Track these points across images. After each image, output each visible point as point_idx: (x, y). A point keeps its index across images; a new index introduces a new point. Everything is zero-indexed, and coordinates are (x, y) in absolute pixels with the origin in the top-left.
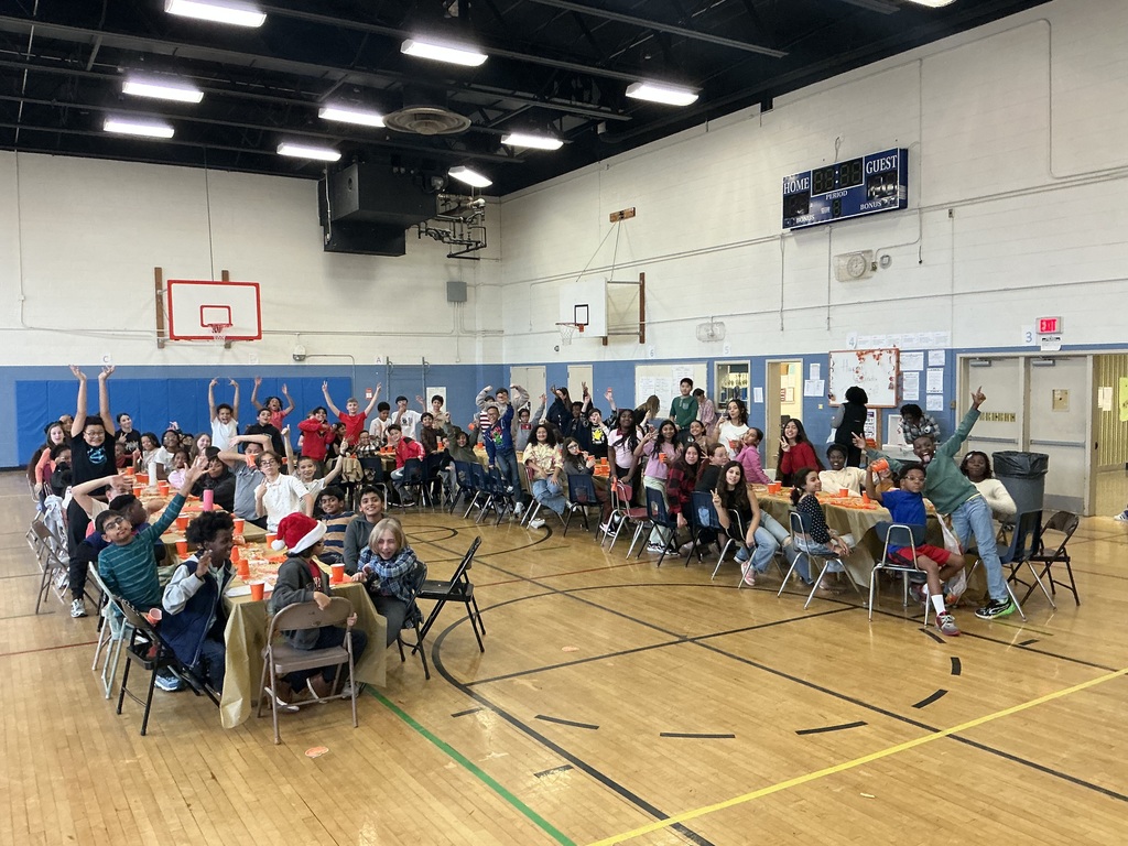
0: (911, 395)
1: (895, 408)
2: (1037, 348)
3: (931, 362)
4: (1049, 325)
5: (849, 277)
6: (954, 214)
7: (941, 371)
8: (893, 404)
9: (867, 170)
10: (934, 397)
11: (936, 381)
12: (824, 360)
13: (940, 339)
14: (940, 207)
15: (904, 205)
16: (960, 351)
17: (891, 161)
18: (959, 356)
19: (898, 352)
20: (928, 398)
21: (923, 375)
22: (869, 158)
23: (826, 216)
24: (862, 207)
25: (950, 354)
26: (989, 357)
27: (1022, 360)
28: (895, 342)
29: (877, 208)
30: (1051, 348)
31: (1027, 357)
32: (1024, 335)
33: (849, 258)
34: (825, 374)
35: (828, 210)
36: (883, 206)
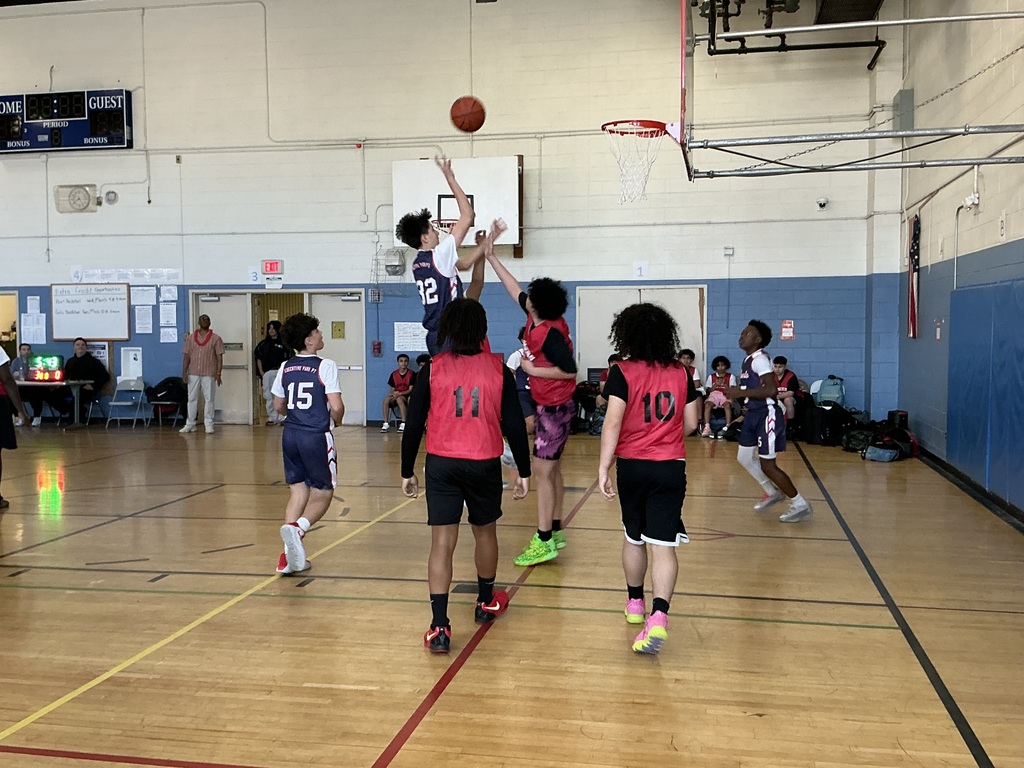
0: (144, 326)
1: (127, 340)
2: (263, 287)
3: (165, 295)
4: (272, 267)
5: (70, 209)
6: (182, 160)
7: (174, 305)
8: (126, 337)
9: (89, 104)
10: (166, 329)
11: (169, 314)
12: (45, 294)
13: (172, 275)
14: (167, 152)
15: (130, 145)
16: (192, 287)
17: (117, 101)
18: (191, 291)
19: (129, 286)
20: (162, 330)
21: (156, 309)
22: (90, 94)
23: (43, 144)
24: (86, 141)
25: (183, 290)
26: (219, 293)
27: (249, 296)
28: (125, 276)
29: (103, 144)
30: (274, 286)
31: (253, 294)
32: (250, 274)
33: (70, 190)
34: (46, 307)
35: (46, 138)
36: (109, 143)
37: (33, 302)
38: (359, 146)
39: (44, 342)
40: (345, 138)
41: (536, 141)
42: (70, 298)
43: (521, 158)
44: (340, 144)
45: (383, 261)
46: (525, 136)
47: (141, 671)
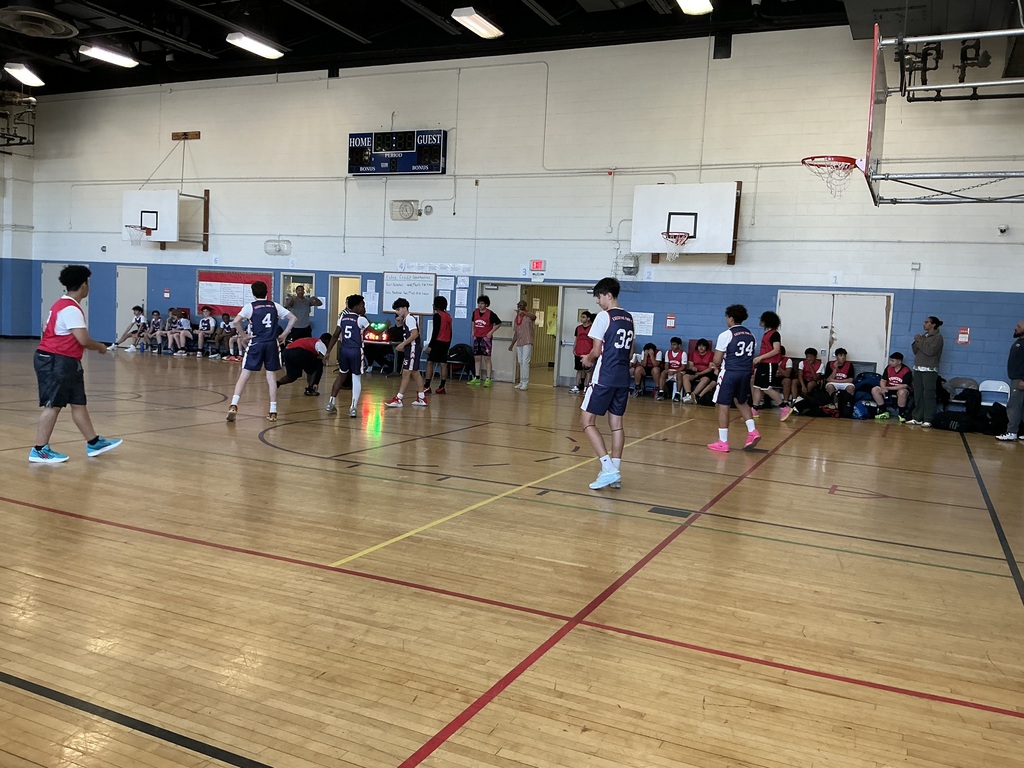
2: (530, 280)
3: (461, 284)
4: (538, 265)
5: (400, 217)
6: (480, 183)
7: (466, 291)
9: (418, 141)
10: (459, 309)
11: (462, 298)
12: (379, 278)
13: (465, 269)
14: (469, 177)
15: (444, 172)
16: (479, 278)
17: (436, 138)
18: (478, 281)
19: (436, 276)
20: (457, 309)
21: (453, 293)
22: (419, 133)
23: (385, 170)
24: (414, 168)
25: (473, 280)
26: (498, 283)
27: (519, 286)
28: (434, 268)
29: (425, 170)
30: (538, 280)
31: (522, 286)
32: (521, 270)
33: (400, 204)
34: (379, 288)
35: (387, 164)
36: (430, 170)
37: (371, 284)
38: (610, 174)
39: (377, 313)
40: (599, 167)
41: (754, 171)
42: (396, 282)
43: (740, 184)
44: (597, 172)
45: (622, 263)
46: (746, 166)
47: (429, 534)
